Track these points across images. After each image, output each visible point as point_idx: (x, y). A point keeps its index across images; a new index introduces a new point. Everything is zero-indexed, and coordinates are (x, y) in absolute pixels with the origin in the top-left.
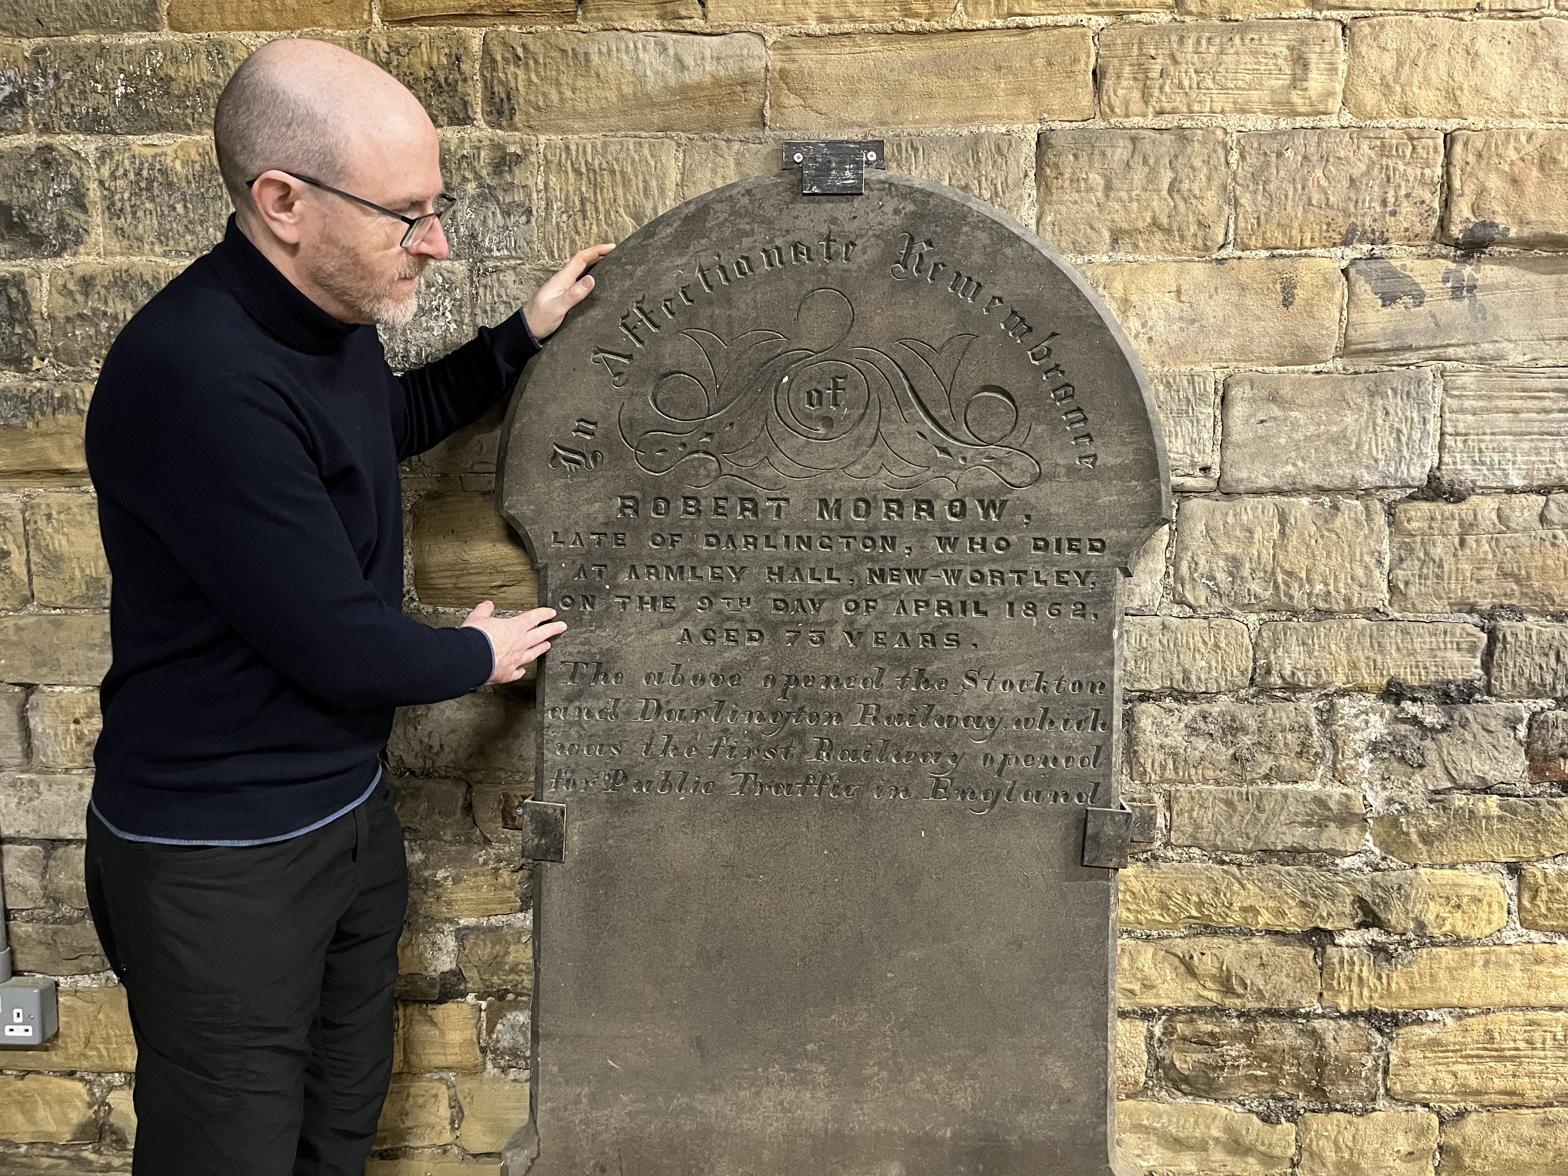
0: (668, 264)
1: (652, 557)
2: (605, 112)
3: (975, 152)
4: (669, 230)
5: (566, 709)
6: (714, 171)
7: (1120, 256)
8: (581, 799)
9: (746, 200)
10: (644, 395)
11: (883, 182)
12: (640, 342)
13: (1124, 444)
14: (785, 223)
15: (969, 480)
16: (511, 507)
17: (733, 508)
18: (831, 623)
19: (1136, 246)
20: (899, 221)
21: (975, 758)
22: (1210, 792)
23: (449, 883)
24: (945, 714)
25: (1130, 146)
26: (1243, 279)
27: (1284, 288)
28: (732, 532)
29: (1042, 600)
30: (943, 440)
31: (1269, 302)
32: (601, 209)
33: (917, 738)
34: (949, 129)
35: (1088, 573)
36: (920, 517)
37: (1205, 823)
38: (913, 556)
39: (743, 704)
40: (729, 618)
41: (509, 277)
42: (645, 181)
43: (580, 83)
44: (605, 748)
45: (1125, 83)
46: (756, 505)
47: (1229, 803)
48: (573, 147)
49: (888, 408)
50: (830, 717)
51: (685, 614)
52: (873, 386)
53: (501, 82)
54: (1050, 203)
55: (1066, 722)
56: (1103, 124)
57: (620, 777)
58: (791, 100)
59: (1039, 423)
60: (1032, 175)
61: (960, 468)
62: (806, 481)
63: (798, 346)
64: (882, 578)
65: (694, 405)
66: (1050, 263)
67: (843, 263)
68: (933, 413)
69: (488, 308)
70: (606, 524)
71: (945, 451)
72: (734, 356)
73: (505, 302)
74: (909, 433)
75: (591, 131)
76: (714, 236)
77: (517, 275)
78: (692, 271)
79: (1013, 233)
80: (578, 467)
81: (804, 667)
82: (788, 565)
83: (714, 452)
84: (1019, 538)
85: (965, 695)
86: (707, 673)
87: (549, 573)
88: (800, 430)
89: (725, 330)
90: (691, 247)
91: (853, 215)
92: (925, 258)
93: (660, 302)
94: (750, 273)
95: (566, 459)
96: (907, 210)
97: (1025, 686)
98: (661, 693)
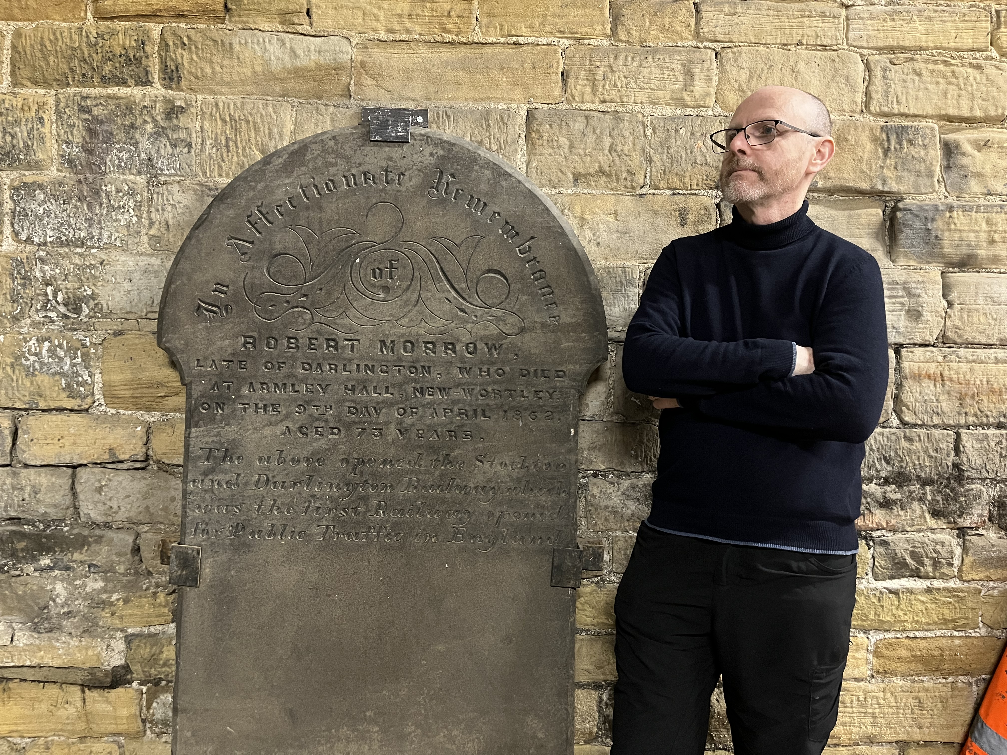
0: (279, 182)
1: (264, 377)
2: (243, 83)
3: (487, 120)
4: (280, 160)
5: (203, 481)
6: (316, 125)
7: (578, 190)
8: (212, 544)
9: (332, 143)
10: (261, 268)
11: (423, 135)
12: (260, 233)
13: (578, 309)
14: (358, 158)
15: (479, 330)
16: (167, 342)
17: (321, 345)
18: (387, 423)
19: (589, 184)
20: (433, 160)
21: (482, 514)
23: (121, 603)
24: (462, 484)
25: (585, 121)
26: (656, 207)
27: (680, 215)
28: (320, 361)
29: (526, 409)
30: (462, 304)
31: (672, 223)
32: (240, 145)
33: (443, 501)
34: (471, 105)
35: (555, 392)
36: (447, 354)
38: (442, 379)
39: (326, 478)
40: (317, 419)
41: (175, 188)
42: (269, 129)
43: (226, 62)
44: (230, 508)
45: (581, 82)
46: (337, 343)
48: (221, 104)
49: (426, 282)
50: (386, 486)
51: (287, 416)
52: (416, 267)
53: (172, 59)
54: (535, 155)
55: (541, 490)
56: (568, 107)
57: (240, 528)
58: (368, 81)
59: (524, 294)
60: (523, 136)
61: (473, 322)
62: (371, 328)
63: (366, 239)
64: (422, 392)
65: (296, 276)
66: (530, 192)
67: (396, 186)
68: (455, 286)
69: (160, 208)
70: (233, 354)
71: (463, 310)
72: (323, 244)
73: (172, 205)
74: (439, 299)
75: (234, 94)
76: (310, 165)
77: (180, 187)
78: (295, 188)
79: (507, 172)
80: (215, 315)
81: (368, 453)
82: (359, 384)
83: (309, 308)
84: (511, 369)
85: (476, 471)
86: (302, 456)
87: (193, 387)
88: (367, 294)
89: (317, 227)
90: (295, 172)
91: (403, 155)
92: (450, 185)
93: (274, 207)
94: (334, 191)
95: (207, 310)
96: (438, 154)
97: (515, 466)
98: (269, 470)
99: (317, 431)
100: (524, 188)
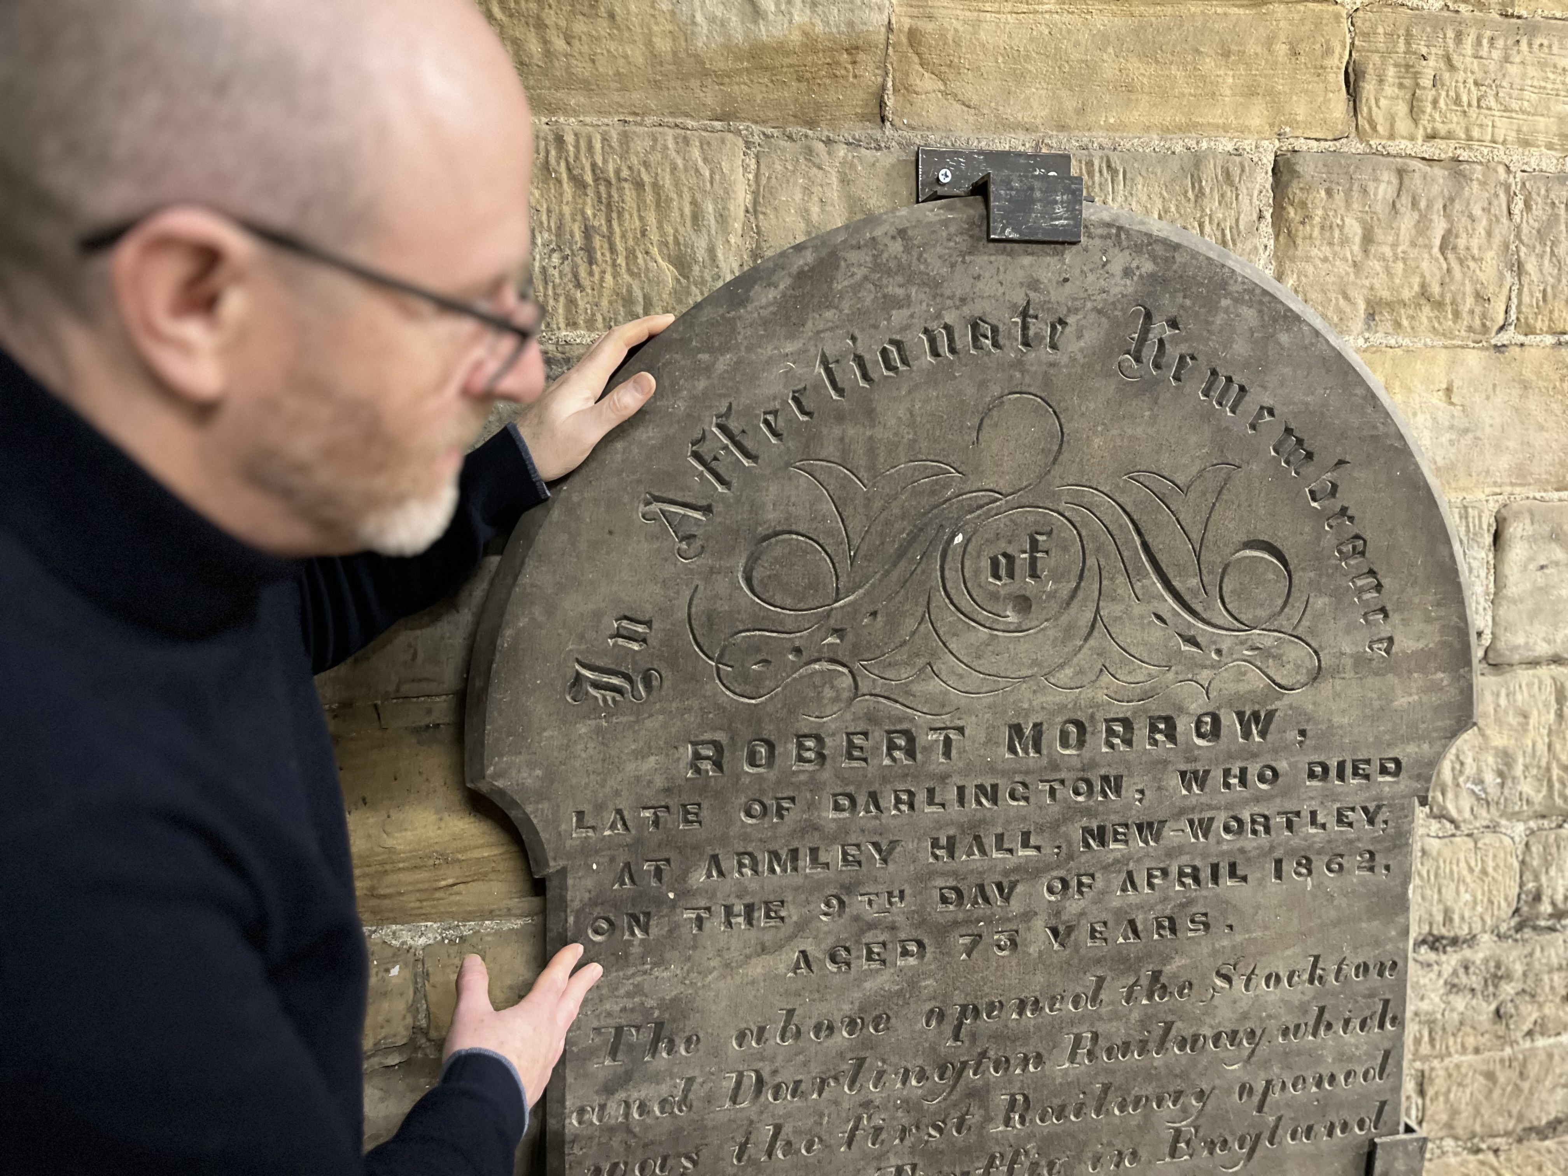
0: (768, 351)
1: (745, 838)
2: (623, 81)
3: (1196, 180)
4: (772, 294)
5: (602, 1107)
6: (807, 191)
7: (1378, 338)
10: (731, 571)
11: (1109, 225)
12: (723, 483)
13: (1428, 620)
14: (959, 285)
15: (1226, 682)
16: (498, 775)
17: (876, 748)
18: (1027, 916)
19: (1398, 325)
20: (1129, 286)
21: (1229, 1091)
22: (1470, 1066)
24: (1188, 1033)
25: (1395, 181)
26: (1528, 374)
28: (876, 787)
29: (1319, 853)
30: (1190, 625)
31: (1554, 406)
32: (620, 246)
33: (1150, 1075)
34: (1156, 141)
35: (1379, 807)
36: (1155, 743)
37: (1463, 1106)
38: (1146, 802)
39: (894, 1059)
40: (872, 926)
42: (694, 203)
44: (670, 1162)
45: (1388, 91)
46: (911, 739)
47: (1490, 1076)
48: (569, 139)
49: (1112, 579)
50: (1026, 1060)
51: (802, 926)
52: (1089, 546)
54: (1292, 259)
55: (1347, 1022)
56: (1361, 147)
58: (927, 83)
59: (1320, 592)
61: (1213, 667)
62: (989, 699)
63: (977, 485)
64: (1101, 837)
65: (814, 585)
66: (1339, 356)
67: (1045, 353)
68: (1176, 583)
70: (668, 791)
71: (1192, 641)
72: (878, 504)
74: (1142, 617)
75: (600, 112)
76: (846, 306)
78: (810, 364)
79: (1291, 310)
80: (618, 697)
81: (986, 989)
82: (963, 832)
83: (845, 660)
84: (1290, 765)
85: (1216, 1002)
86: (837, 1017)
87: (570, 882)
88: (979, 618)
89: (863, 462)
90: (810, 324)
91: (1064, 275)
92: (1167, 346)
93: (758, 416)
94: (902, 368)
95: (596, 685)
96: (1143, 270)
97: (1296, 978)
98: (762, 1059)
99: (870, 952)
100: (1325, 347)
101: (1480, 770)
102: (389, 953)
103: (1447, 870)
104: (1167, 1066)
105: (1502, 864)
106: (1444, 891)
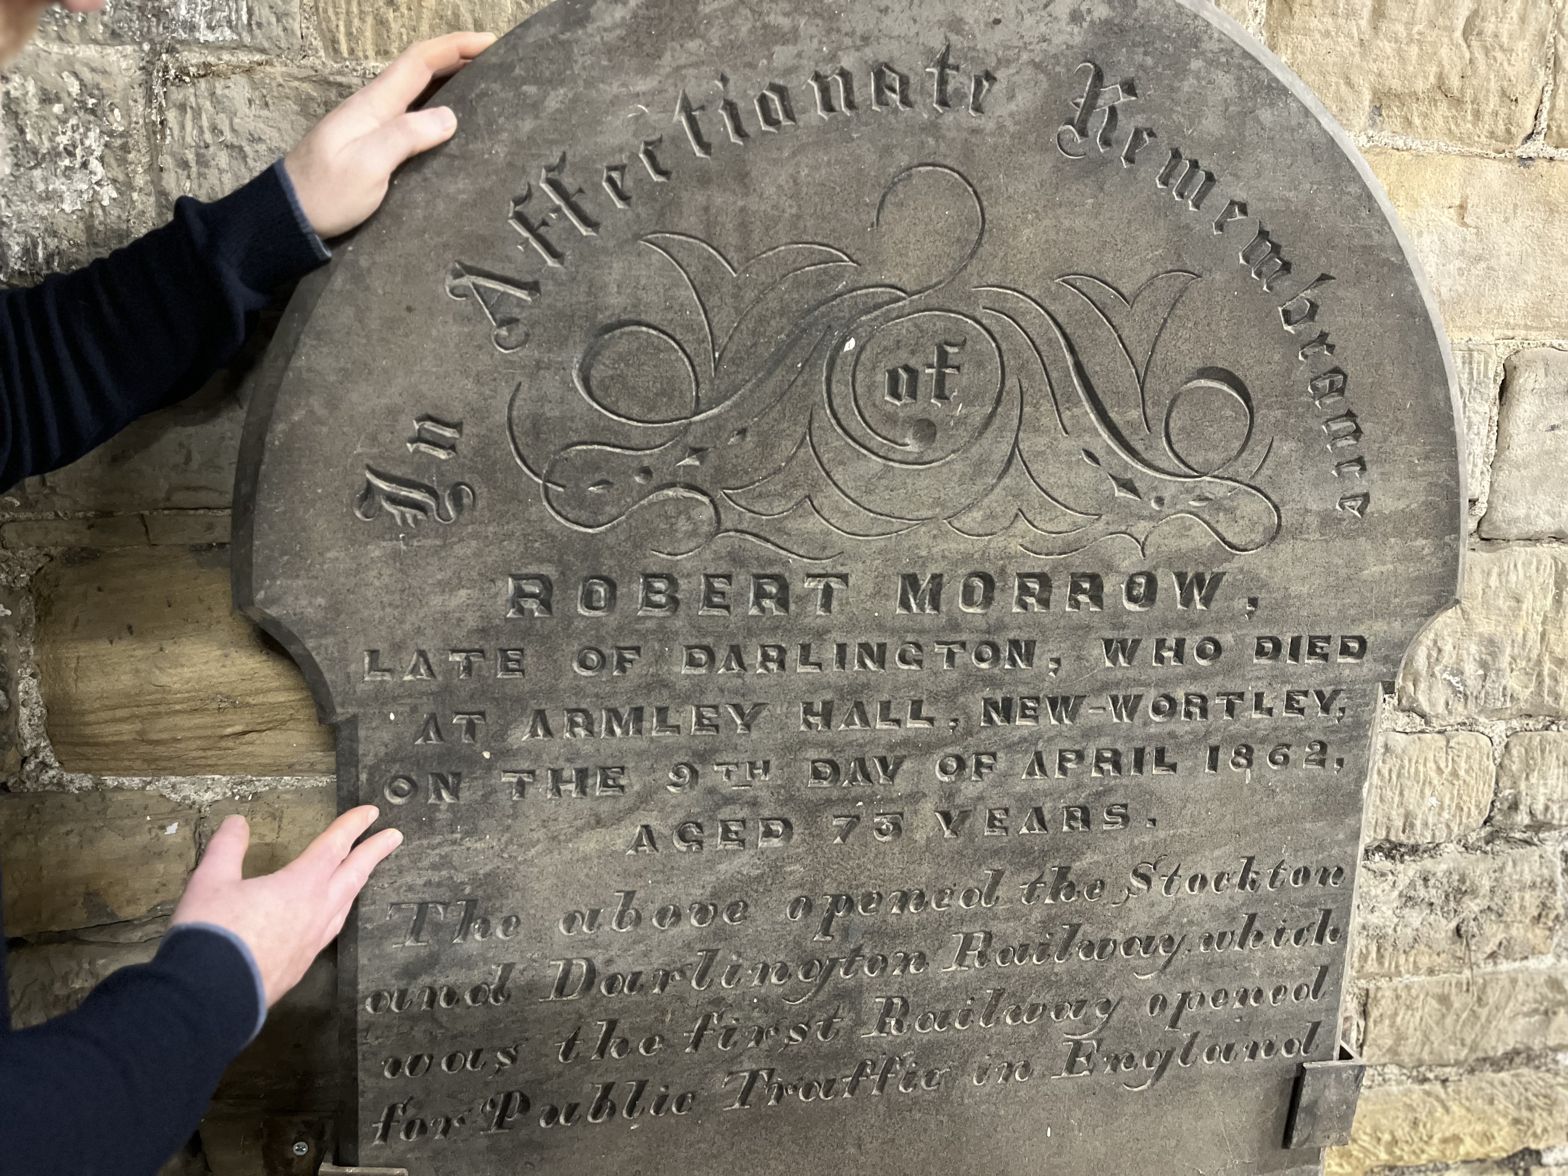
0: (614, 88)
1: (578, 691)
5: (403, 993)
7: (1384, 137)
10: (563, 367)
12: (555, 255)
13: (1413, 476)
15: (1166, 538)
16: (272, 601)
17: (741, 595)
18: (915, 797)
19: (1408, 122)
20: (1077, 35)
21: (1139, 1003)
22: (1422, 987)
24: (1096, 936)
26: (1555, 194)
28: (739, 640)
29: (1263, 741)
30: (1127, 467)
33: (1049, 982)
35: (1336, 692)
36: (1077, 604)
37: (1411, 1031)
38: (1062, 673)
39: (751, 953)
40: (729, 800)
41: (238, 91)
44: (484, 1056)
46: (784, 586)
47: (1444, 1000)
49: (1036, 406)
50: (906, 960)
51: (645, 798)
52: (1010, 363)
54: (1287, 32)
55: (1280, 933)
57: (514, 1105)
59: (1286, 436)
61: (1151, 518)
62: (880, 543)
63: (877, 279)
64: (1006, 711)
65: (669, 391)
67: (966, 115)
68: (1112, 415)
69: (191, 156)
70: (483, 632)
71: (1128, 486)
72: (750, 295)
73: (230, 147)
74: (1069, 453)
76: (715, 35)
77: (254, 86)
78: (667, 110)
79: (1277, 81)
80: (420, 516)
81: (863, 879)
82: (842, 698)
83: (706, 486)
84: (1236, 638)
85: (1130, 904)
86: (685, 902)
87: (362, 733)
88: (872, 445)
89: (734, 239)
90: (668, 56)
91: (995, 15)
92: (1120, 116)
93: (598, 172)
94: (786, 123)
95: (394, 500)
96: (1096, 15)
97: (1225, 882)
98: (595, 946)
99: (726, 830)
100: (1316, 131)
101: (1460, 660)
102: (165, 808)
103: (1413, 770)
104: (1068, 971)
105: (1476, 767)
106: (1406, 793)
